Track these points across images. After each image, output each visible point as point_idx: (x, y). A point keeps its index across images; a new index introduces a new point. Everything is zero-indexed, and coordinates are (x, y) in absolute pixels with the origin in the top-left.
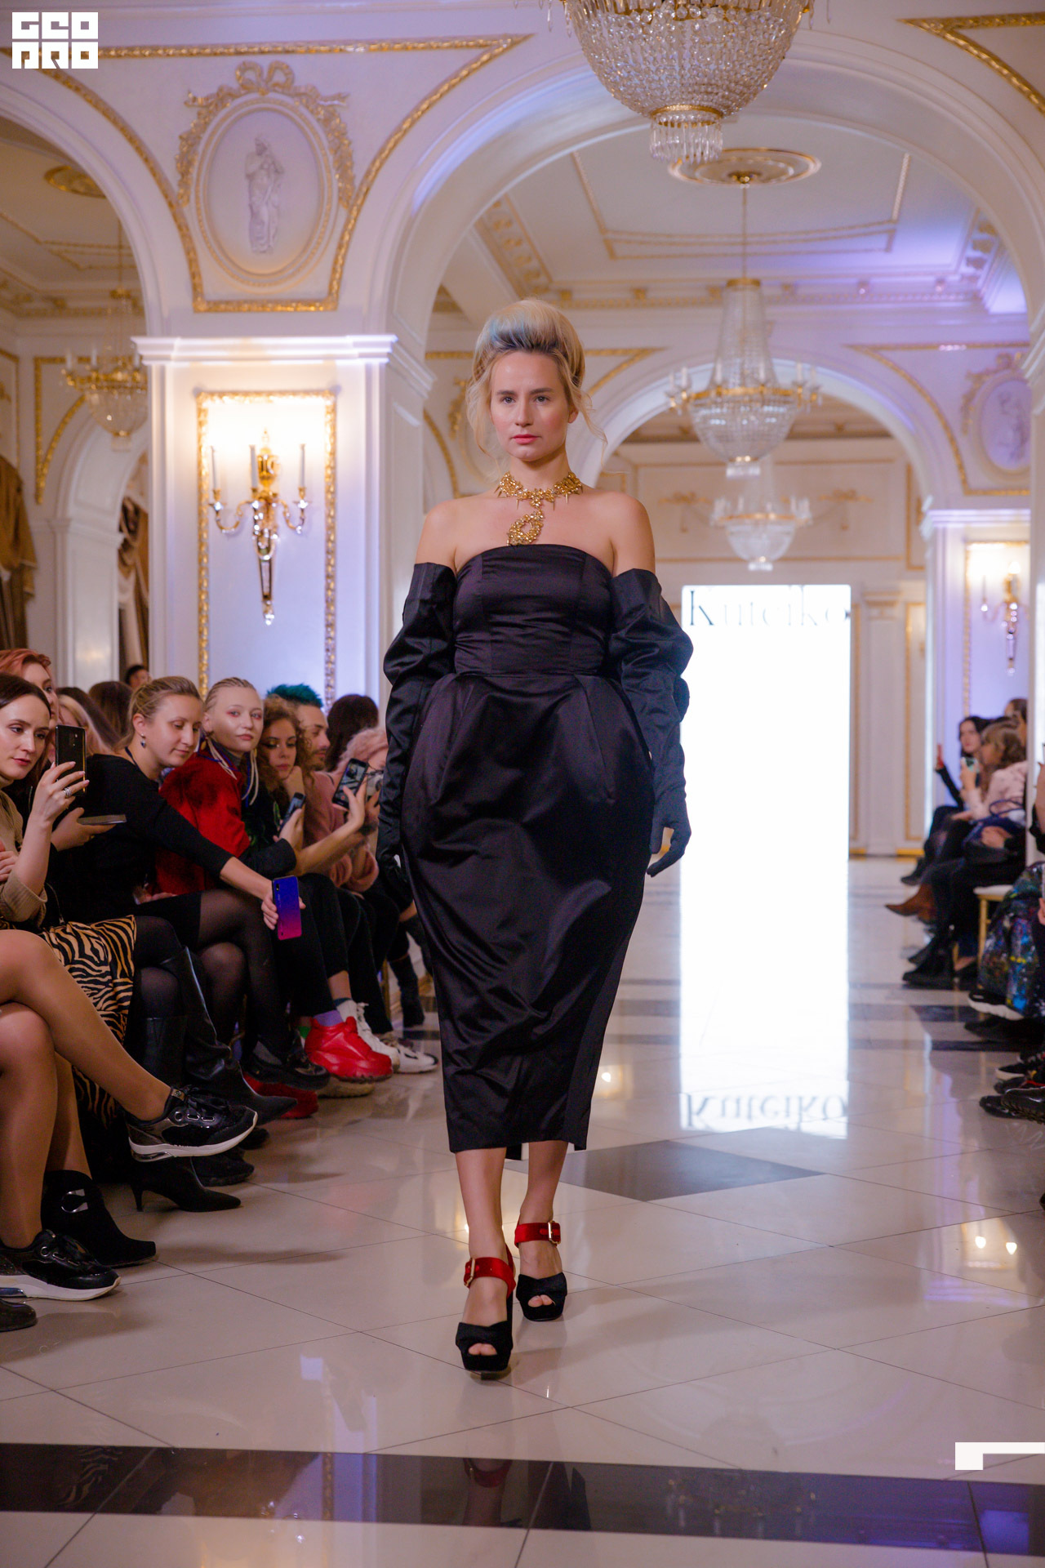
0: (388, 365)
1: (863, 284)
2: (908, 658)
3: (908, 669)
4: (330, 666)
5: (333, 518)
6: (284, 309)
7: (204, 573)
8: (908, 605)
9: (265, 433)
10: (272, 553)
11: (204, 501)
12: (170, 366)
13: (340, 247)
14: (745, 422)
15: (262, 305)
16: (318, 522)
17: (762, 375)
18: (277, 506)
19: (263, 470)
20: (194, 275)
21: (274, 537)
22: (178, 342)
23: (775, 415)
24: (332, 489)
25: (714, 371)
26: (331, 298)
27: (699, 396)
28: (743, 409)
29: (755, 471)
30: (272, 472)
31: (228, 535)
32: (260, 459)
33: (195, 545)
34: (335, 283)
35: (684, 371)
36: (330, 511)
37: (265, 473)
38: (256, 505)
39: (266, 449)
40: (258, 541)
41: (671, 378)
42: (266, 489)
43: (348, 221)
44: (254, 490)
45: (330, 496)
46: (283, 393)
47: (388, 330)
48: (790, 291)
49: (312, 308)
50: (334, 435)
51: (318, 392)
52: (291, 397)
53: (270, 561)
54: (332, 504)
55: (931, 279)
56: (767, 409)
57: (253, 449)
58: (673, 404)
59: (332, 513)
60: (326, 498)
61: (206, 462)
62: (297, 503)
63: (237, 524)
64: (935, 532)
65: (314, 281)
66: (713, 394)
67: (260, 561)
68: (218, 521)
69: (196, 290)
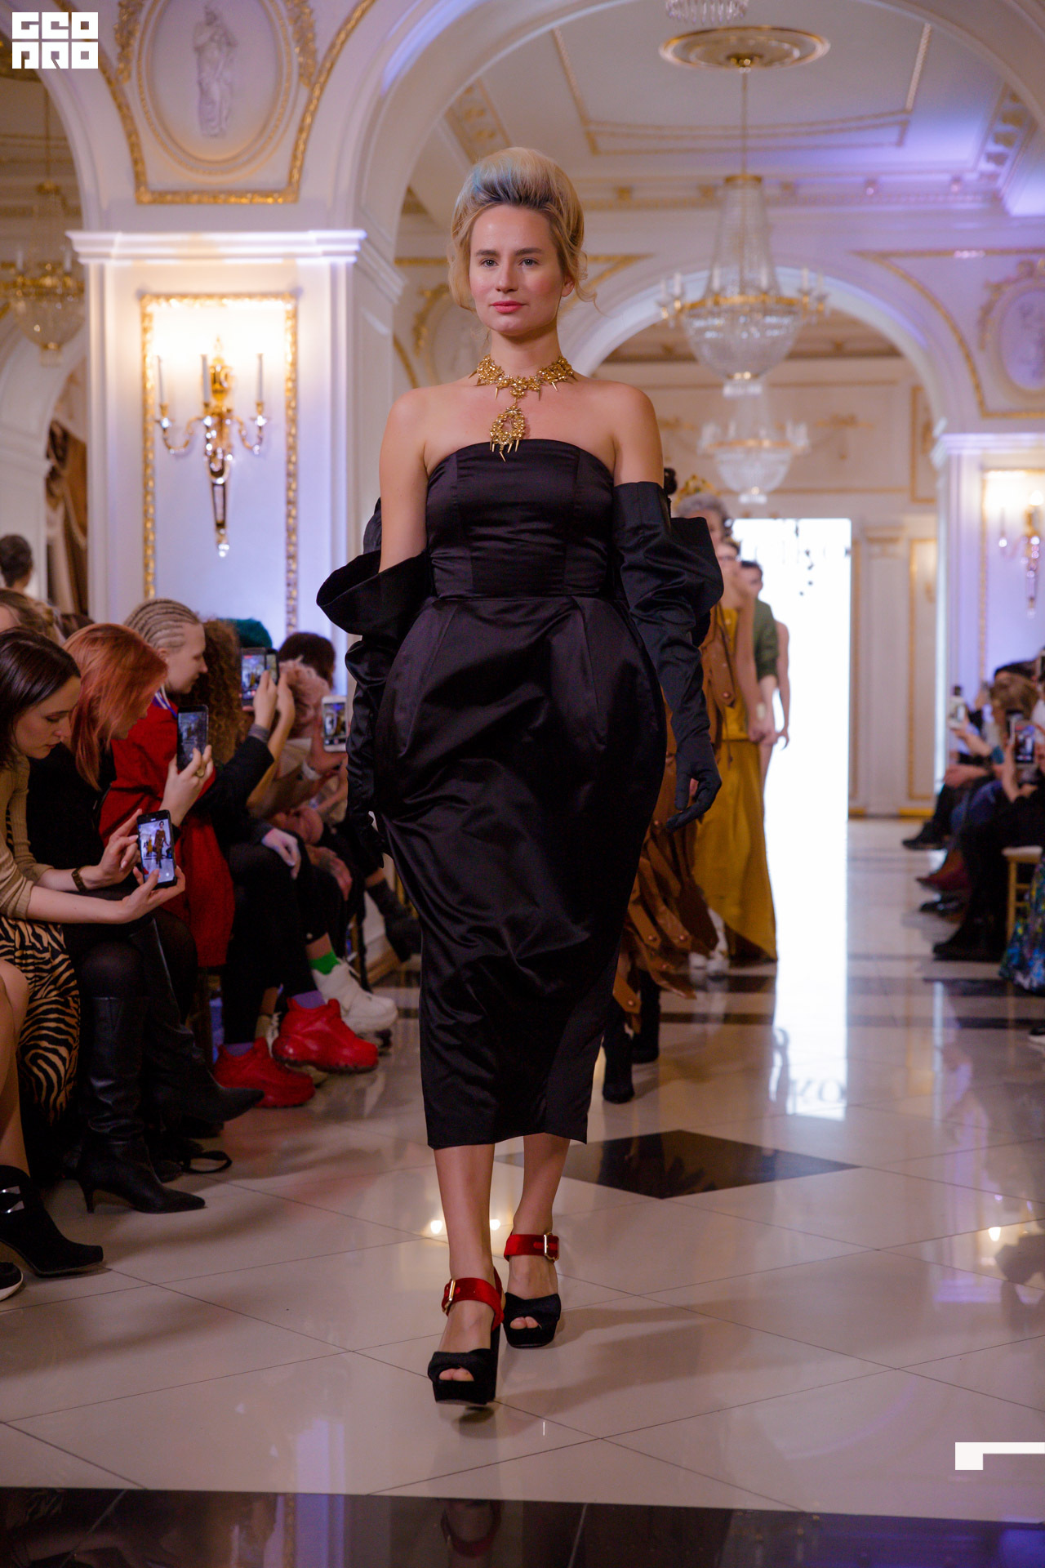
0: (355, 265)
1: (871, 182)
2: (912, 600)
3: (912, 610)
4: (292, 603)
5: (295, 437)
6: (238, 200)
7: (149, 498)
8: (912, 542)
9: (218, 340)
10: (226, 475)
11: (149, 417)
12: (111, 265)
13: (301, 130)
14: (745, 335)
15: (214, 196)
16: (278, 441)
17: (764, 281)
18: (232, 423)
19: (216, 384)
20: (136, 160)
21: (229, 458)
22: (119, 237)
23: (779, 328)
24: (293, 404)
25: (710, 279)
26: (290, 189)
27: (693, 306)
28: (742, 320)
29: (756, 389)
30: (225, 385)
31: (177, 456)
32: (212, 371)
33: (139, 466)
34: (295, 172)
35: (678, 278)
36: (290, 429)
37: (217, 386)
38: (208, 421)
39: (219, 359)
40: (210, 462)
41: (662, 286)
42: (220, 405)
43: (310, 101)
44: (206, 405)
45: (290, 412)
46: (237, 296)
47: (356, 225)
48: (790, 191)
49: (270, 200)
50: (295, 343)
51: (277, 295)
52: (247, 300)
53: (223, 485)
54: (293, 421)
55: (946, 178)
56: (771, 320)
57: (204, 359)
58: (665, 315)
59: (293, 431)
60: (287, 415)
61: (151, 374)
62: (254, 419)
63: (187, 444)
64: (949, 460)
65: (271, 169)
66: (710, 303)
67: (214, 485)
68: (165, 440)
69: (139, 178)
